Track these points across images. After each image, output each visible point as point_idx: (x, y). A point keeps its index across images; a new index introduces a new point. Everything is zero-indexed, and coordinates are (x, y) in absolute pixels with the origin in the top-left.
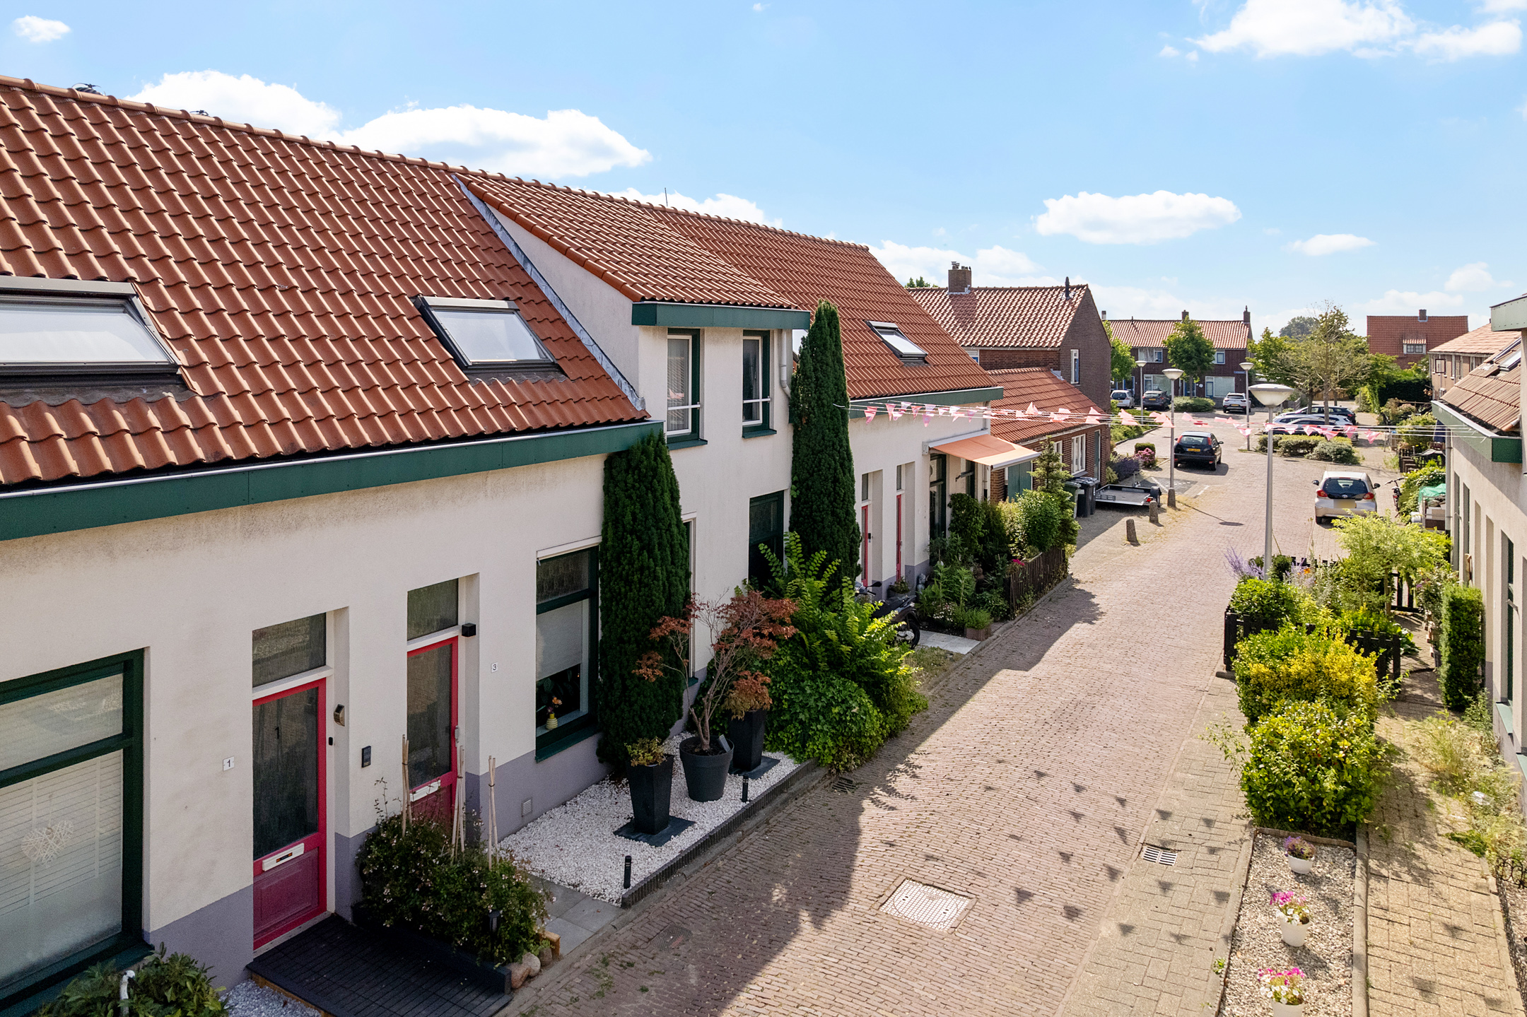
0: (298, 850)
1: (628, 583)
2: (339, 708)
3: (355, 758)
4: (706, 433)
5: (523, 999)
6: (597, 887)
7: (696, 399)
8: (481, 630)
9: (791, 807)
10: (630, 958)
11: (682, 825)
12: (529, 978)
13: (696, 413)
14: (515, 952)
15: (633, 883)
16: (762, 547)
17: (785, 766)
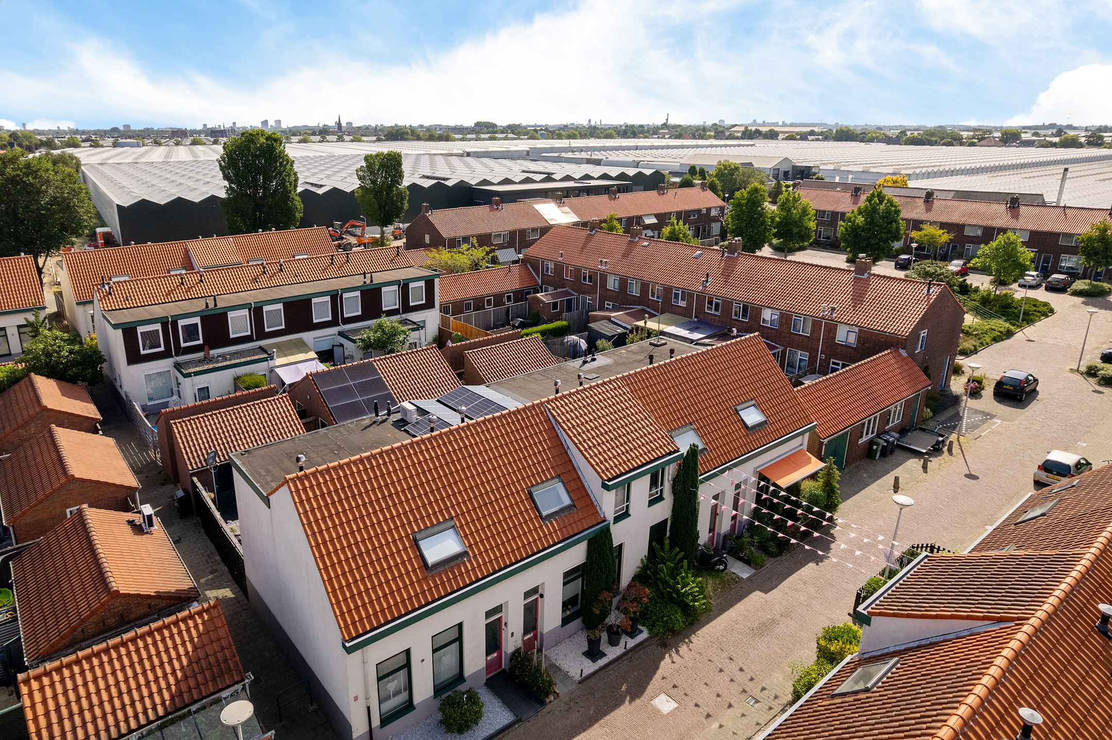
0: (495, 655)
2: (506, 623)
3: (510, 635)
4: (631, 512)
5: (548, 708)
6: (573, 675)
7: (628, 500)
8: (545, 596)
11: (603, 655)
12: (551, 702)
13: (627, 506)
14: (547, 695)
15: (583, 676)
16: (654, 543)
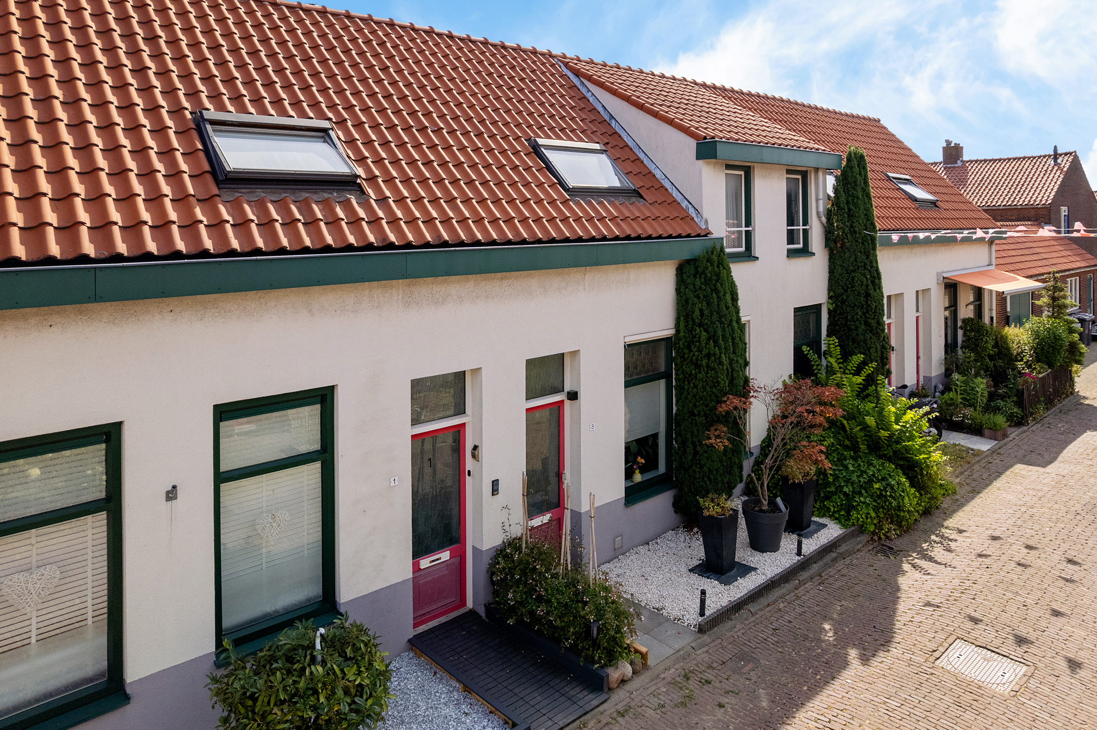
0: (445, 556)
1: (698, 366)
2: (475, 448)
3: (487, 488)
4: (757, 251)
5: (619, 698)
6: (675, 613)
7: (748, 223)
8: (582, 396)
9: (840, 565)
10: (708, 676)
11: (746, 570)
12: (623, 681)
13: (748, 234)
14: (612, 658)
15: (707, 613)
16: (804, 348)
17: (832, 531)
